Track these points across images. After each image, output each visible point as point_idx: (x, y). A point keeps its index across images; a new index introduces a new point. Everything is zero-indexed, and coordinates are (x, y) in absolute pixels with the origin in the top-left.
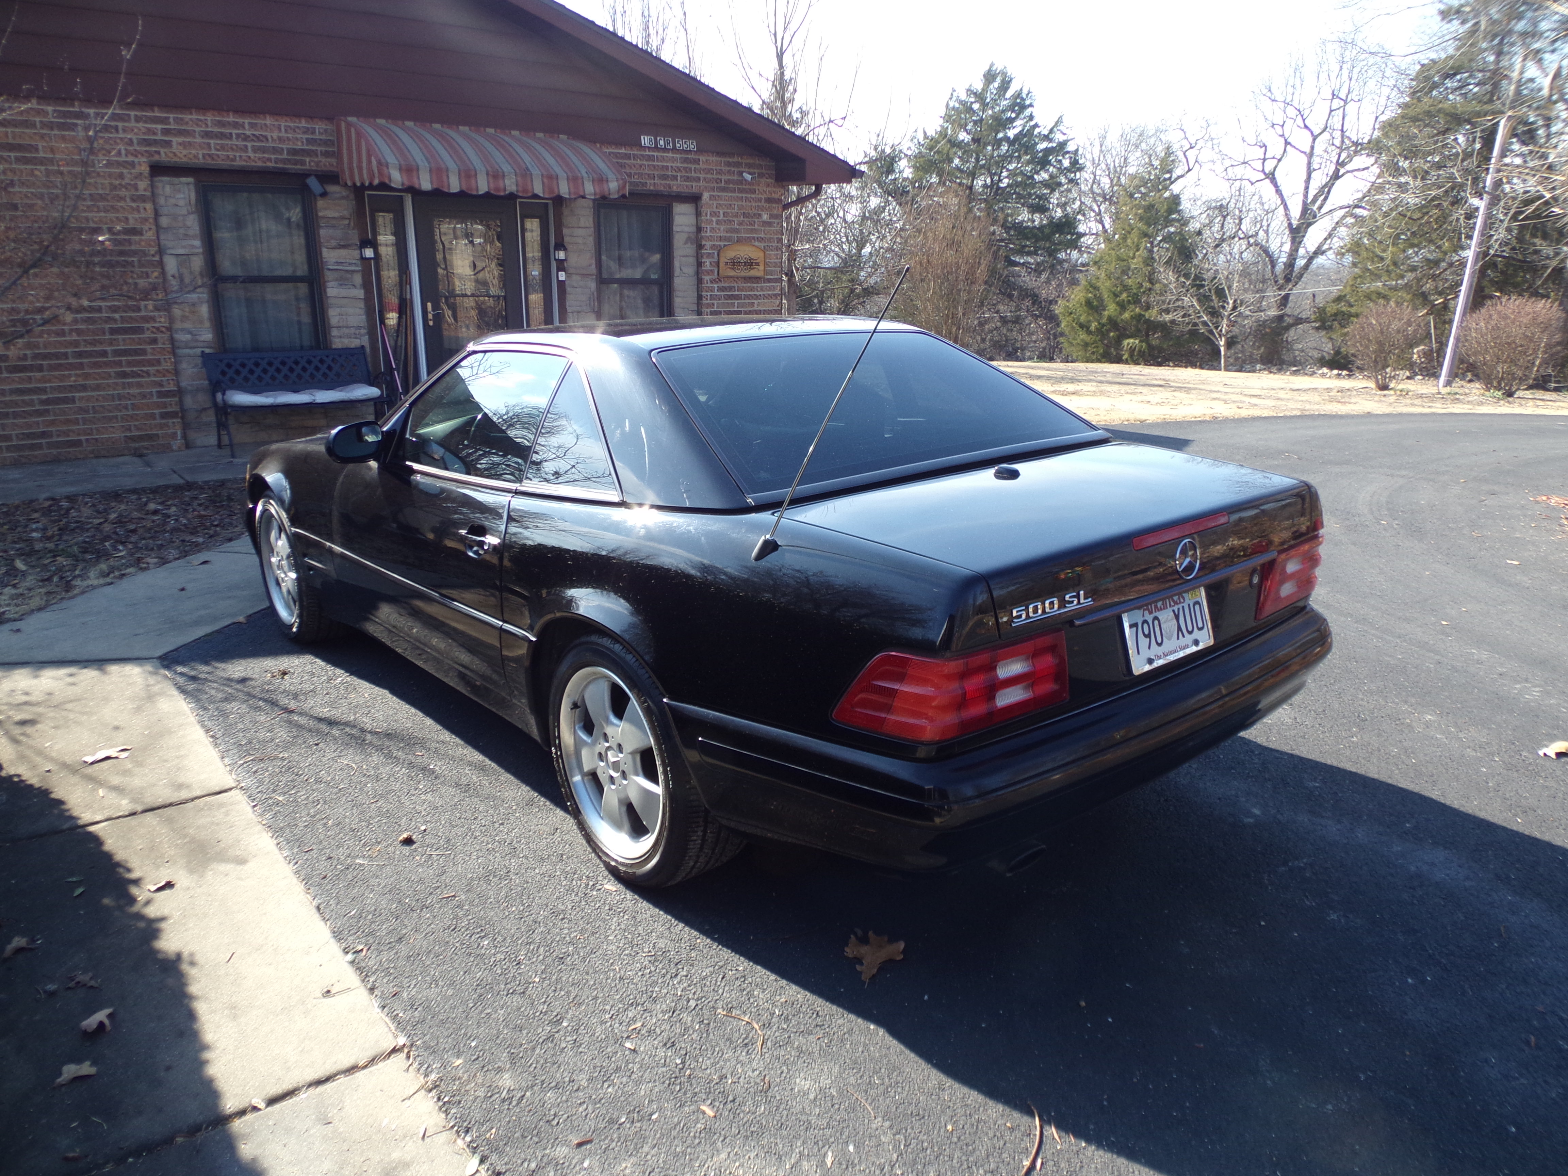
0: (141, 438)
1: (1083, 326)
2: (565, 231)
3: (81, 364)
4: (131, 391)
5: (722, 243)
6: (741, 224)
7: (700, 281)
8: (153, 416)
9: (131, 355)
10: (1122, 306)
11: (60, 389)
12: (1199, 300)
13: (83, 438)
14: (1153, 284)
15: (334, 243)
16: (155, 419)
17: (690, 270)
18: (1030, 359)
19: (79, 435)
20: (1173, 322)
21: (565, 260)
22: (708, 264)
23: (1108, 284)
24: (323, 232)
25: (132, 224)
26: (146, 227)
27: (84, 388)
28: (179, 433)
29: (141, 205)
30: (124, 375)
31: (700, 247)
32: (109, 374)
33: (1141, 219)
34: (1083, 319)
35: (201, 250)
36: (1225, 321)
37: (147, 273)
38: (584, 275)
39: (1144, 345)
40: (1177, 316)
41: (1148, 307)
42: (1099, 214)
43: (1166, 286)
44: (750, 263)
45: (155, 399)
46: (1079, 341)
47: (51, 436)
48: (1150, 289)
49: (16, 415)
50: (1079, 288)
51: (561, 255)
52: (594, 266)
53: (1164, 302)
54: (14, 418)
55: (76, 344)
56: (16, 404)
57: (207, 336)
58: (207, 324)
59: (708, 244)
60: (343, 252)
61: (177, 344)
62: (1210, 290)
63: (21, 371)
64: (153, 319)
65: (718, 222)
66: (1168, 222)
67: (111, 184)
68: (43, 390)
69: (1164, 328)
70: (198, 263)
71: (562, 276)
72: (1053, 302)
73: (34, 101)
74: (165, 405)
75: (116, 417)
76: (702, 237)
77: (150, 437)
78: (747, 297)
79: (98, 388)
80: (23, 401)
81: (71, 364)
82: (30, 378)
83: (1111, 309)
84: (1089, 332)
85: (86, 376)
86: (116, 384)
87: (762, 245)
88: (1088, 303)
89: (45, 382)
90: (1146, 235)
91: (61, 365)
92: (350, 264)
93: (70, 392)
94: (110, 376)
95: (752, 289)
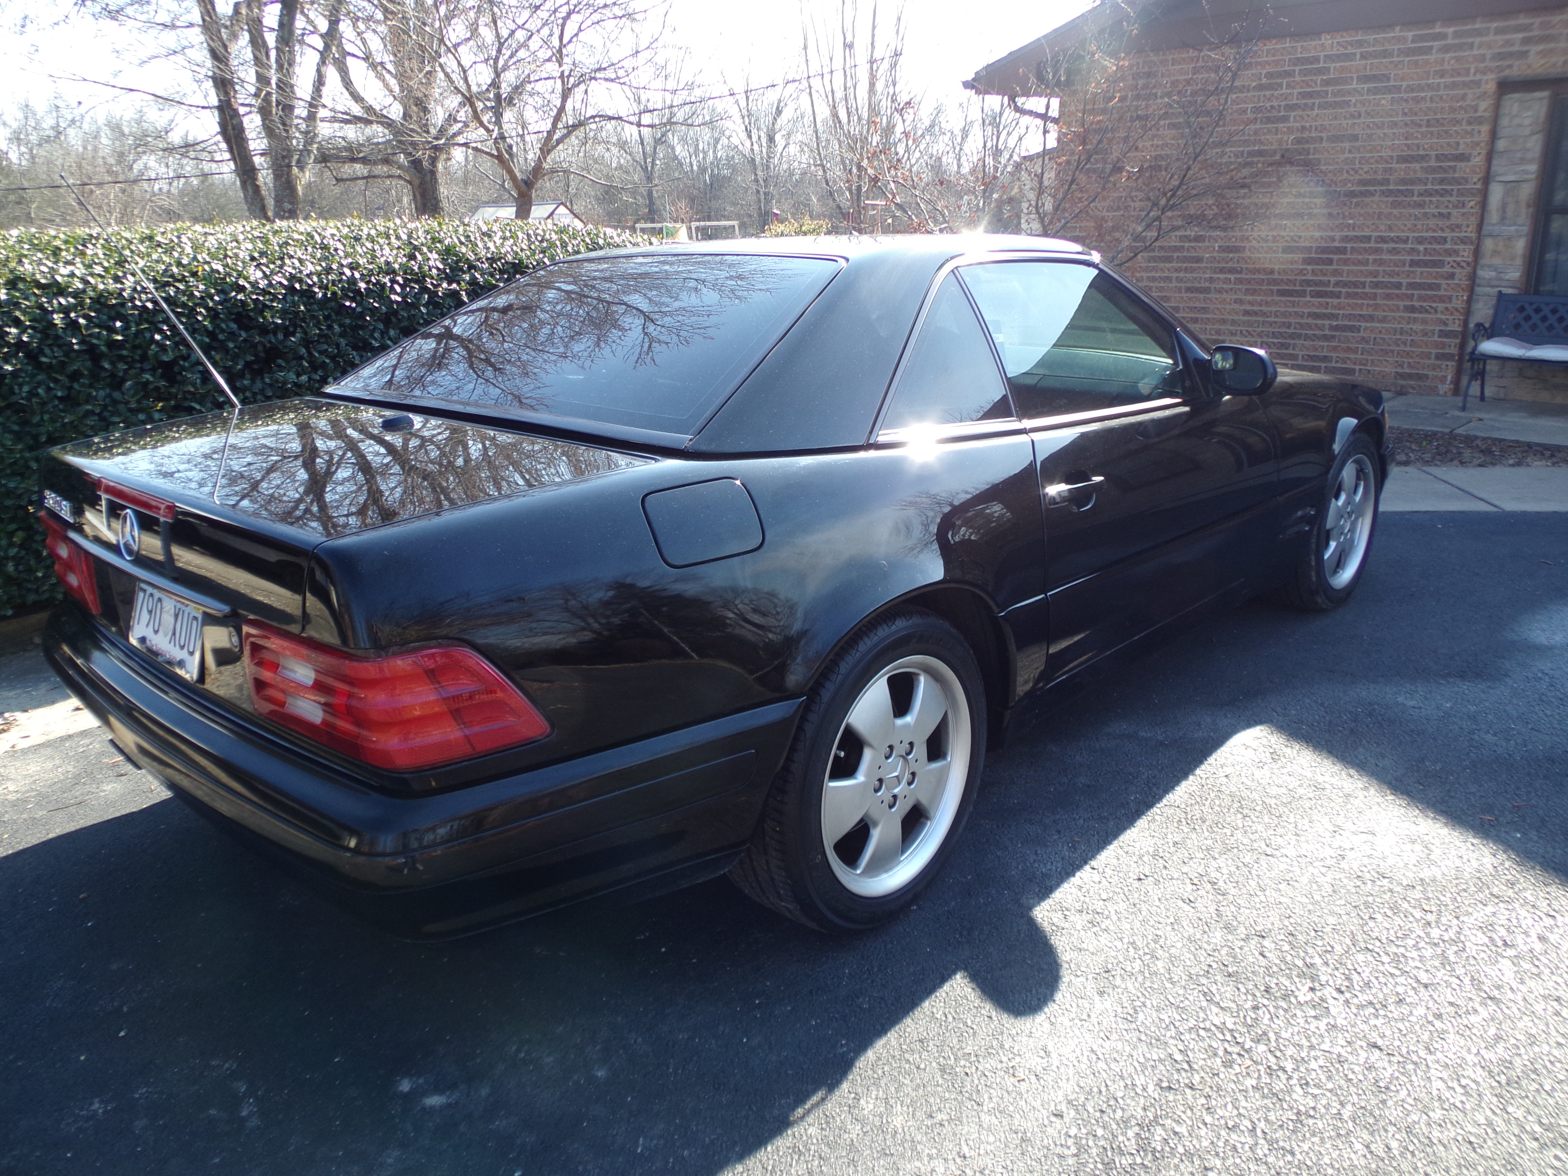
0: (1410, 376)
3: (1375, 294)
4: (1414, 327)
8: (1428, 356)
9: (1424, 289)
11: (1350, 317)
13: (1357, 367)
16: (1430, 358)
19: (1355, 364)
25: (1461, 149)
26: (1476, 152)
27: (1371, 318)
28: (1449, 378)
29: (1477, 128)
30: (1412, 309)
32: (1398, 307)
35: (1535, 176)
37: (1463, 202)
45: (1436, 338)
47: (1331, 361)
49: (1307, 337)
55: (1375, 274)
56: (1310, 327)
57: (1515, 274)
58: (1519, 261)
61: (1478, 281)
63: (1322, 297)
64: (1456, 252)
67: (1450, 107)
68: (1335, 317)
70: (1527, 190)
73: (1398, 28)
74: (1443, 346)
75: (1392, 351)
77: (1420, 377)
79: (1384, 320)
80: (1316, 325)
81: (1366, 294)
82: (1328, 303)
85: (1376, 307)
86: (1402, 318)
89: (1339, 309)
91: (1357, 294)
93: (1359, 321)
94: (1398, 310)
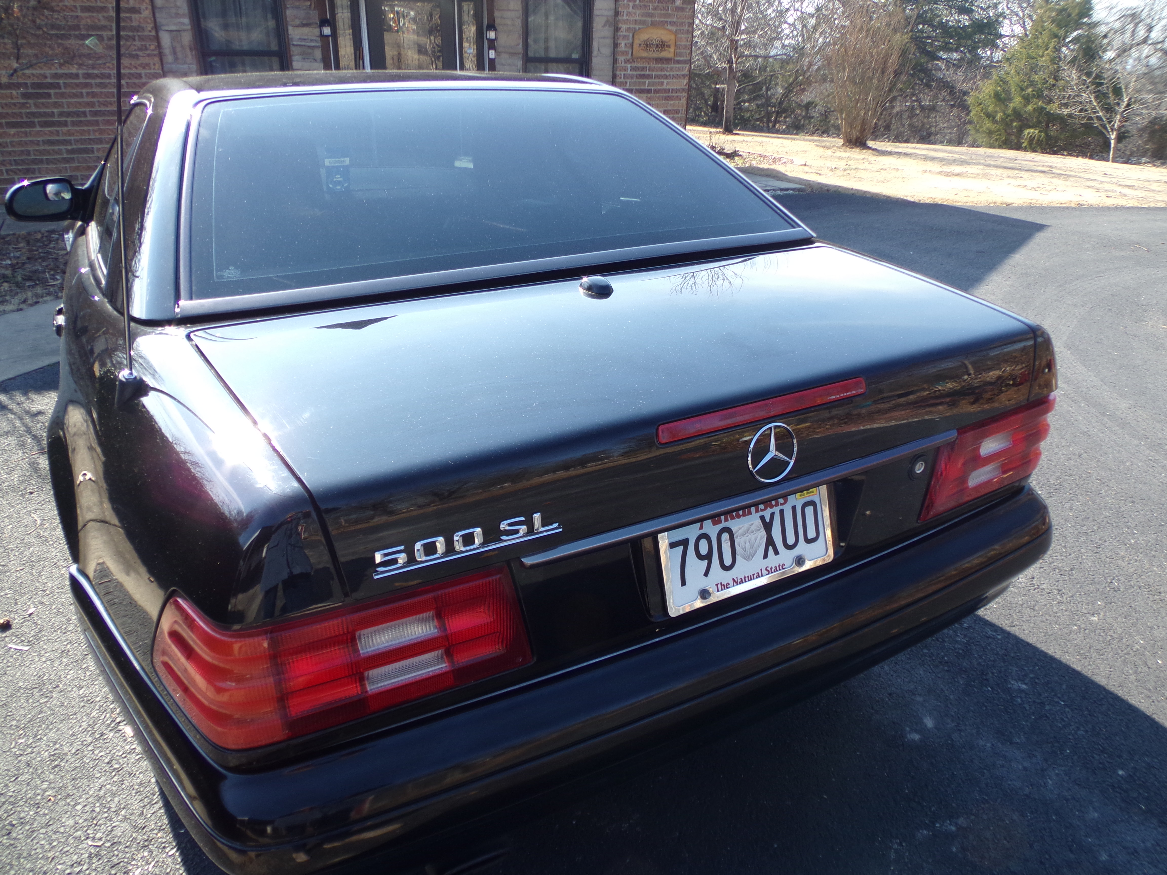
1: (990, 116)
2: (496, 14)
5: (637, 27)
6: (655, 9)
7: (615, 61)
10: (1027, 100)
11: (81, 141)
12: (1096, 98)
14: (1057, 80)
15: (297, 22)
17: (607, 51)
18: (941, 142)
20: (1070, 116)
21: (496, 39)
22: (623, 45)
23: (1016, 79)
24: (289, 12)
26: (143, 7)
31: (617, 29)
33: (1053, 22)
34: (990, 109)
35: (189, 27)
36: (1118, 117)
37: (145, 46)
38: (512, 54)
39: (1043, 135)
40: (1075, 110)
41: (1050, 101)
42: (1023, 18)
43: (1068, 82)
44: (662, 46)
46: (984, 129)
48: (1054, 85)
49: (48, 162)
50: (989, 82)
51: (492, 35)
52: (521, 46)
53: (1064, 97)
54: (48, 164)
55: (92, 104)
56: (48, 152)
59: (624, 27)
60: (306, 30)
62: (1108, 88)
63: (50, 126)
65: (634, 7)
66: (1078, 25)
68: (68, 142)
69: (1061, 119)
70: (187, 38)
71: (492, 54)
72: (965, 93)
76: (619, 21)
78: (657, 77)
80: (53, 150)
81: (89, 121)
82: (58, 131)
83: (1017, 101)
84: (994, 121)
87: (674, 29)
88: (997, 95)
89: (70, 135)
90: (1056, 36)
91: (81, 122)
92: (312, 41)
93: (90, 144)
95: (662, 69)
